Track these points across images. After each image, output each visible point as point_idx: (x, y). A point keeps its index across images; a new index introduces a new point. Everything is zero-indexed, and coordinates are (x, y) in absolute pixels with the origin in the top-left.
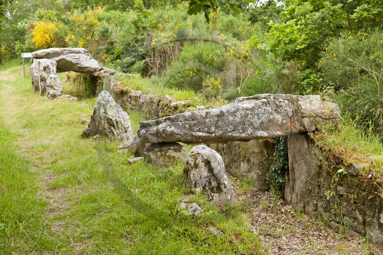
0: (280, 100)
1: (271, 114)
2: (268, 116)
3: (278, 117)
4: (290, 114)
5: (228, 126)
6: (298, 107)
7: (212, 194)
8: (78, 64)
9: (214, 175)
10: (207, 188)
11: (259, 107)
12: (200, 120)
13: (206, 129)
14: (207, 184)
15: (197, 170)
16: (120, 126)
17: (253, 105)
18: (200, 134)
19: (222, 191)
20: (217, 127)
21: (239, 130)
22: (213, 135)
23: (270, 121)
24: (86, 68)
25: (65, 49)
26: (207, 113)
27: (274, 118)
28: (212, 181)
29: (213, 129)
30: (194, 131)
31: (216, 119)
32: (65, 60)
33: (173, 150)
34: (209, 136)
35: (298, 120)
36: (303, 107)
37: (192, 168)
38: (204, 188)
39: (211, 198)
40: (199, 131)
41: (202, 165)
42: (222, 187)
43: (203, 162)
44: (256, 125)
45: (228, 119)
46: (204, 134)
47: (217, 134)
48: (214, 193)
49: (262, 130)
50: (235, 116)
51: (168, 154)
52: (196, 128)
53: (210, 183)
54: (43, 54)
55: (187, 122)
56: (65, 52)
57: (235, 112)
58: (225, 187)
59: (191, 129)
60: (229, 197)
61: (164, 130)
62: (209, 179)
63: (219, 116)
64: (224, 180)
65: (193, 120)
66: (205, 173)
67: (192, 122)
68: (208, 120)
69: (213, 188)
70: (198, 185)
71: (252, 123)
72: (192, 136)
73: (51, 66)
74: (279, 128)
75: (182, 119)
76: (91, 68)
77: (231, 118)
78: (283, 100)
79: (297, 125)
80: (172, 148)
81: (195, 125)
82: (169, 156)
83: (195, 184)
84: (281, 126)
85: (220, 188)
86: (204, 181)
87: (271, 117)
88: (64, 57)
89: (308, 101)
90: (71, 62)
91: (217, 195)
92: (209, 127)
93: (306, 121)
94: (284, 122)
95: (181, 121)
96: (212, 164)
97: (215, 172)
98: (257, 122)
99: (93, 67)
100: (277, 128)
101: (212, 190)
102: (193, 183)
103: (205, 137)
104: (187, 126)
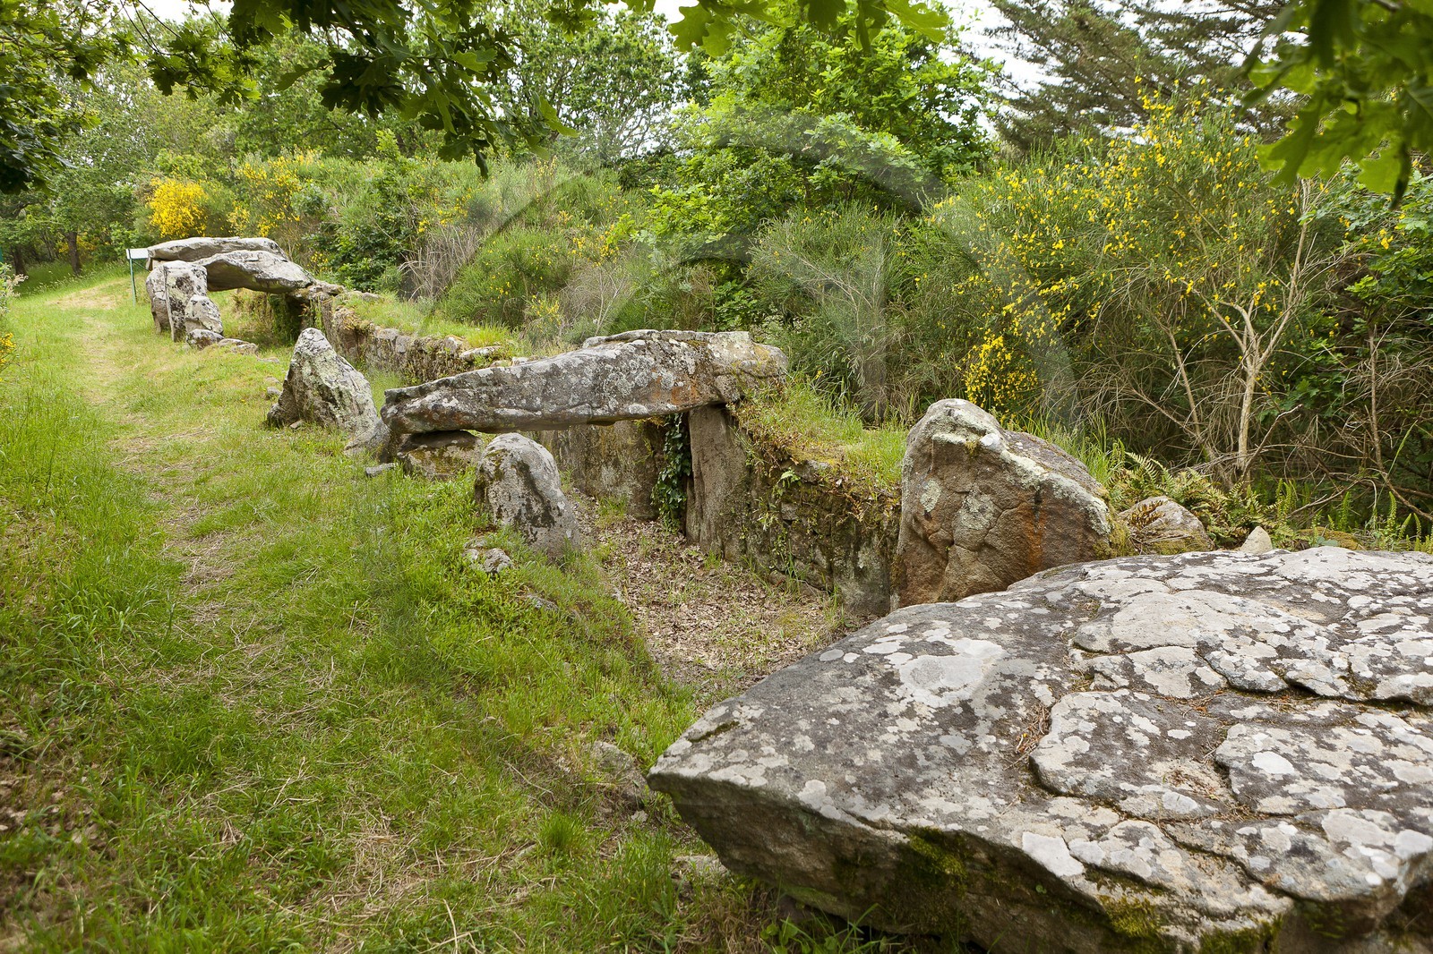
0: (672, 341)
1: (654, 369)
2: (648, 374)
3: (668, 376)
4: (692, 370)
5: (568, 394)
6: (706, 355)
7: (535, 530)
8: (256, 272)
9: (536, 492)
10: (524, 519)
11: (631, 357)
12: (510, 384)
13: (524, 401)
14: (524, 511)
15: (502, 483)
16: (347, 402)
17: (618, 352)
18: (512, 412)
19: (554, 522)
20: (545, 398)
21: (590, 403)
22: (539, 413)
23: (651, 383)
24: (274, 280)
25: (226, 239)
26: (525, 370)
27: (660, 377)
28: (533, 503)
29: (538, 401)
30: (498, 407)
31: (544, 381)
32: (227, 263)
33: (458, 445)
34: (530, 416)
35: (706, 381)
36: (717, 355)
37: (492, 480)
38: (517, 518)
39: (531, 537)
40: (510, 406)
41: (512, 472)
42: (554, 514)
43: (513, 466)
44: (625, 392)
45: (569, 381)
46: (520, 413)
47: (546, 412)
48: (538, 526)
49: (637, 401)
50: (583, 375)
51: (446, 455)
52: (503, 401)
53: (529, 508)
54: (175, 251)
55: (484, 388)
56: (227, 247)
57: (582, 366)
58: (560, 515)
59: (492, 401)
60: (569, 534)
61: (435, 406)
62: (528, 500)
63: (548, 375)
64: (556, 501)
65: (495, 384)
66: (518, 487)
67: (494, 389)
68: (526, 384)
69: (536, 517)
70: (504, 514)
71: (616, 388)
72: (495, 416)
73: (193, 277)
74: (671, 397)
75: (474, 383)
76: (288, 282)
77: (574, 380)
78: (675, 342)
79: (706, 389)
80: (455, 442)
81: (500, 393)
82: (449, 458)
83: (500, 510)
84: (675, 392)
85: (551, 518)
86: (517, 504)
87: (654, 375)
88: (223, 256)
89: (726, 344)
90: (239, 268)
91: (545, 530)
92: (530, 399)
93: (722, 383)
94: (680, 384)
95: (471, 387)
96: (533, 470)
97: (540, 485)
98: (626, 386)
99: (291, 279)
100: (667, 396)
101: (534, 521)
102: (496, 510)
103: (522, 417)
104: (484, 396)
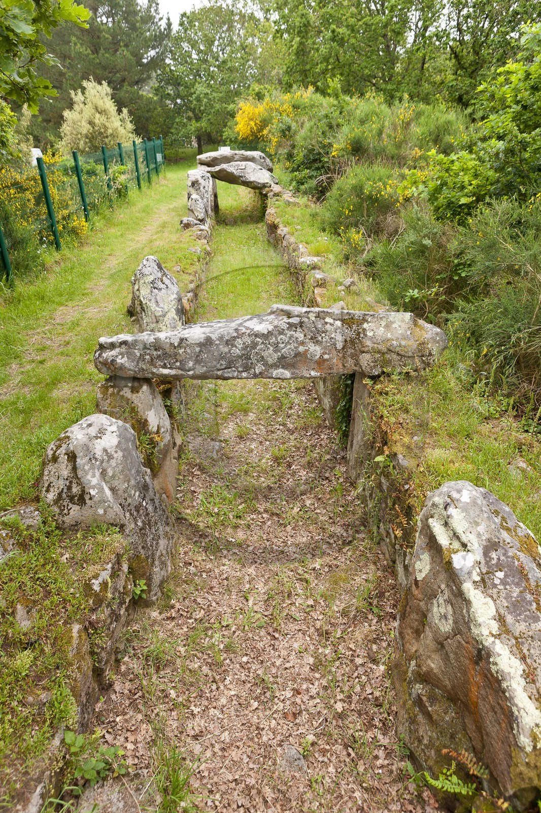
0: (328, 320)
1: (302, 343)
2: (296, 348)
3: (315, 350)
4: (340, 346)
5: (217, 360)
6: (359, 334)
9: (77, 478)
10: (64, 496)
11: (282, 332)
14: (65, 491)
15: (56, 465)
17: (271, 328)
18: (166, 371)
19: (85, 503)
20: (198, 361)
21: (237, 368)
22: (191, 373)
23: (297, 355)
24: (251, 182)
26: (182, 340)
28: (74, 485)
29: (191, 364)
30: (156, 367)
31: (198, 349)
32: (226, 171)
34: (182, 375)
35: (352, 356)
36: (370, 334)
37: (49, 461)
38: (60, 494)
39: (66, 511)
40: (165, 367)
41: (63, 458)
42: (87, 497)
43: (66, 454)
44: (270, 361)
45: (219, 350)
46: (173, 372)
47: (197, 372)
48: (73, 504)
49: (283, 367)
50: (233, 345)
51: (121, 393)
52: (160, 363)
53: (69, 488)
54: (209, 159)
55: (148, 352)
56: (235, 158)
57: (234, 338)
58: (91, 499)
59: (152, 362)
61: (113, 361)
62: (71, 482)
63: (202, 345)
64: (89, 488)
65: (156, 350)
66: (66, 471)
67: (155, 353)
68: (181, 351)
69: (74, 497)
70: (52, 489)
71: (262, 357)
73: (201, 181)
74: (316, 366)
75: (140, 347)
76: (259, 183)
77: (224, 349)
78: (331, 321)
79: (350, 363)
80: (128, 385)
81: (159, 357)
82: (123, 396)
83: (49, 486)
84: (321, 362)
85: (84, 499)
86: (61, 484)
87: (301, 349)
88: (224, 166)
89: (383, 324)
90: (232, 174)
91: (78, 507)
92: (183, 362)
93: (365, 359)
94: (326, 357)
96: (78, 460)
97: (80, 472)
98: (271, 356)
99: (261, 181)
100: (313, 366)
101: (71, 499)
102: (46, 485)
103: (175, 375)
104: (148, 357)
